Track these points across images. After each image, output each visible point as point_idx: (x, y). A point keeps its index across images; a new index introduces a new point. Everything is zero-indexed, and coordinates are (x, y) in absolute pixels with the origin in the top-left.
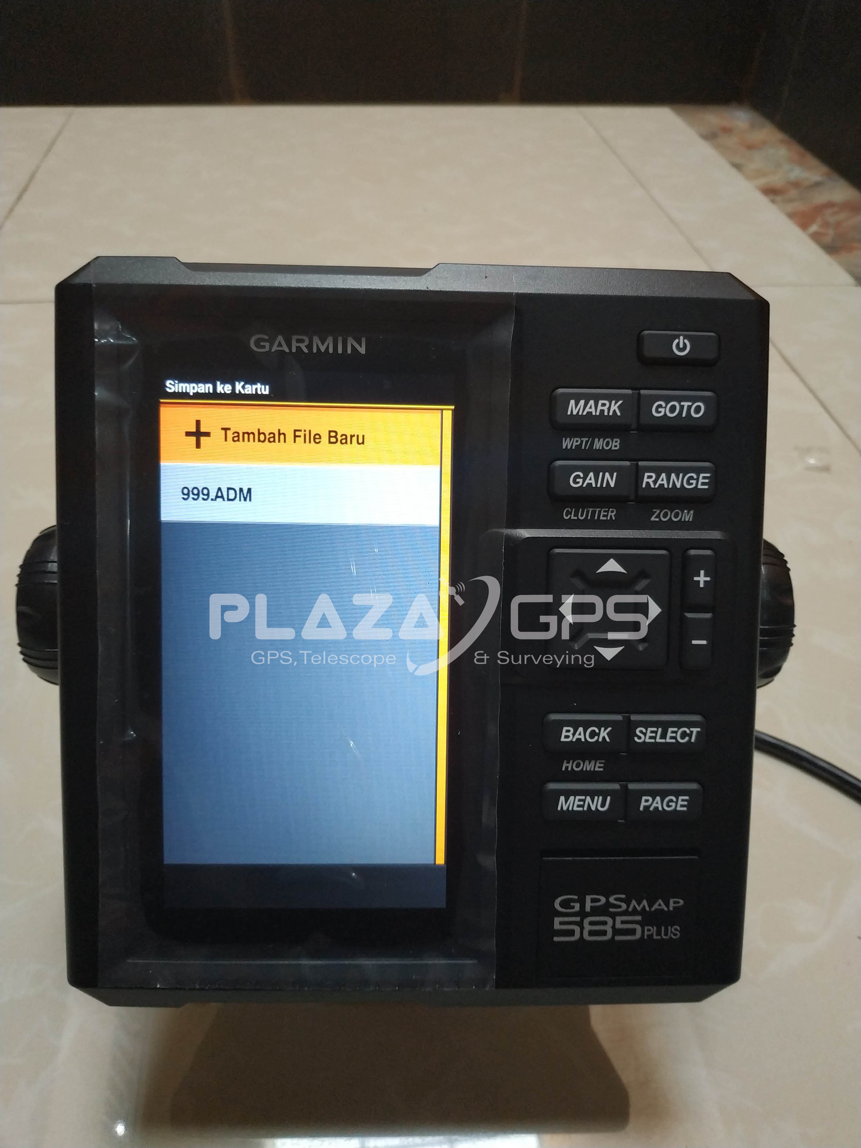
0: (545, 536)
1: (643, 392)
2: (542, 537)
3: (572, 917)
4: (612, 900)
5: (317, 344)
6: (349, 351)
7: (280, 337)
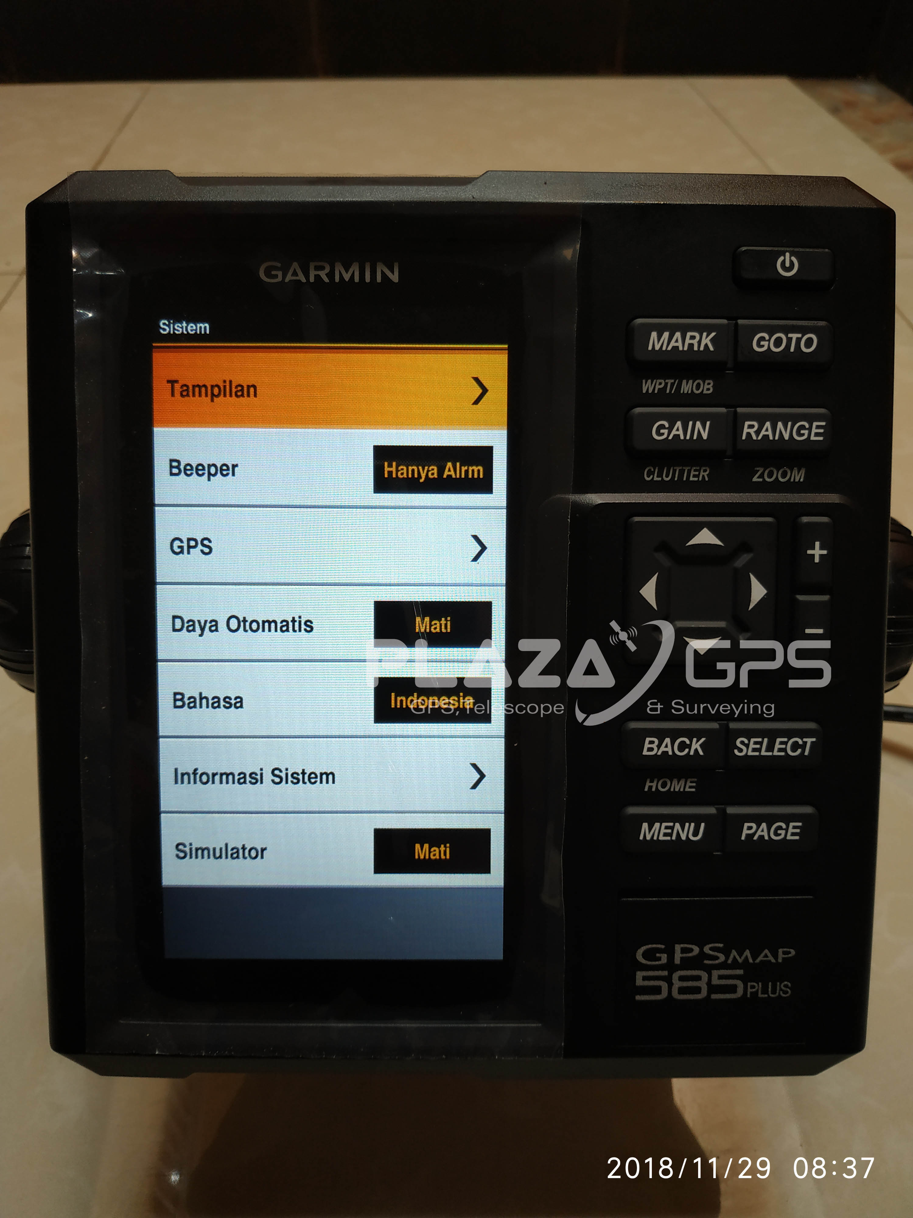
0: (622, 502)
1: (740, 322)
2: (618, 503)
3: (658, 970)
4: (707, 949)
5: (340, 272)
6: (379, 279)
7: (295, 265)
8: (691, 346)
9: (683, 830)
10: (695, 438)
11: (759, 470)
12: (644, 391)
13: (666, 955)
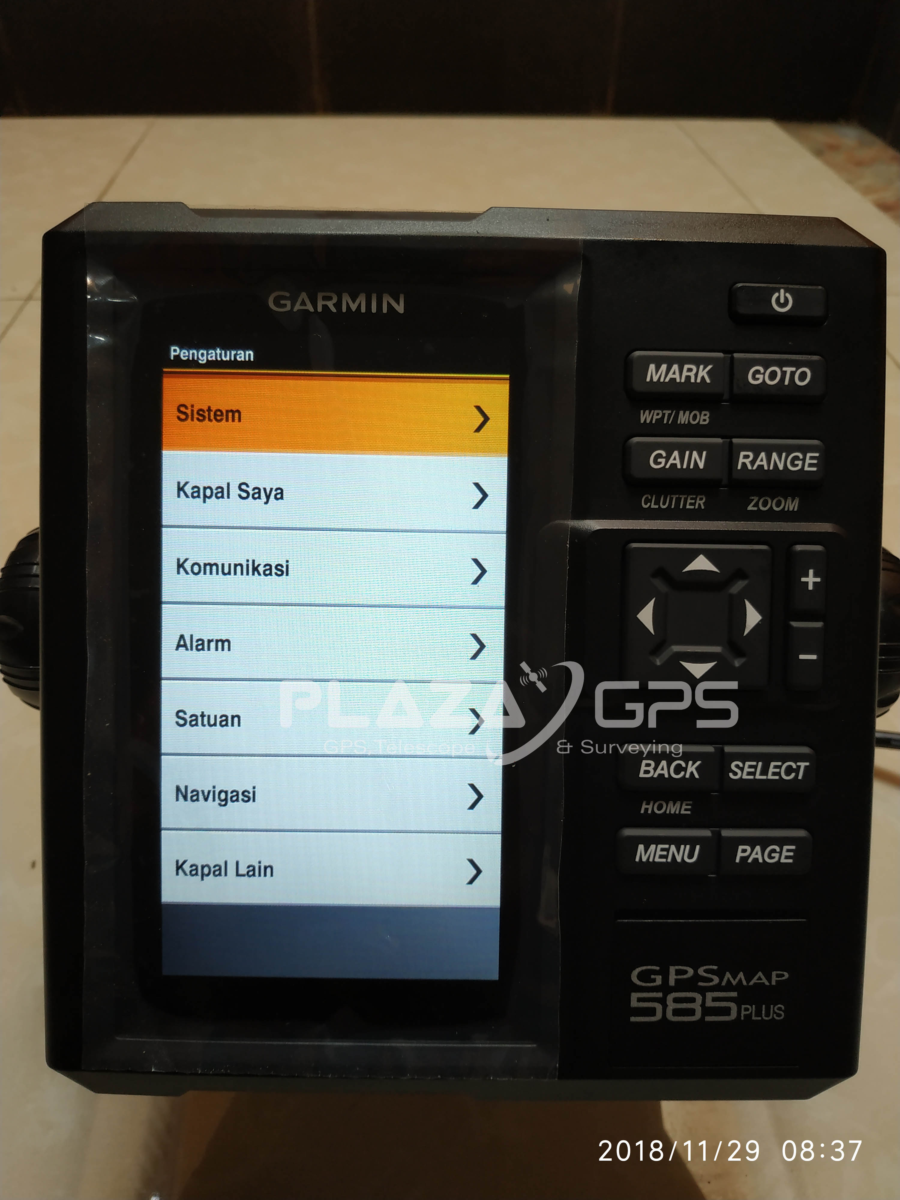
0: (620, 528)
1: (736, 355)
2: (616, 529)
3: (653, 992)
4: (701, 971)
5: (347, 303)
6: (385, 310)
7: (304, 295)
8: (688, 378)
9: (678, 852)
10: (692, 467)
11: (753, 500)
12: (642, 421)
13: (661, 977)
